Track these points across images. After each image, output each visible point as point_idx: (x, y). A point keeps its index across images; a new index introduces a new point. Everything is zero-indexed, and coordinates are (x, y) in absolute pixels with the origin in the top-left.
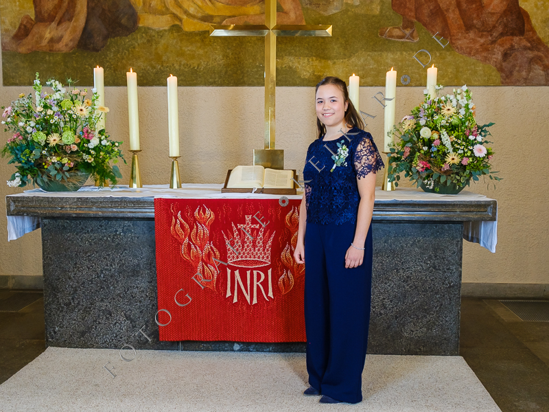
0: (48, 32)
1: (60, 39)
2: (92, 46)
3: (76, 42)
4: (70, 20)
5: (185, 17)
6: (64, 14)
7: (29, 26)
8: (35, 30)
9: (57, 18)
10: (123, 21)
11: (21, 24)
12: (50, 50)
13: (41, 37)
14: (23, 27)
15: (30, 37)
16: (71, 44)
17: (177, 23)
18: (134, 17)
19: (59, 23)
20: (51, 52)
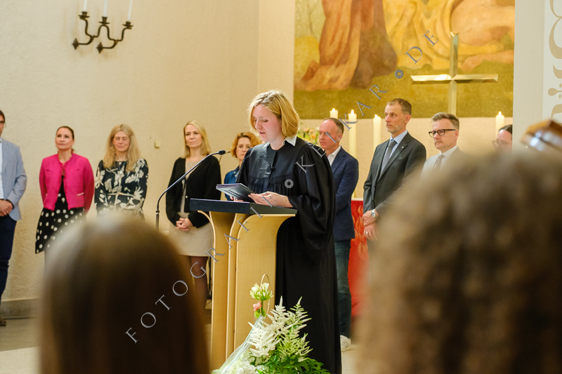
0: (328, 73)
1: (337, 78)
2: (361, 84)
3: (349, 82)
4: (345, 63)
5: (434, 57)
6: (341, 58)
7: (315, 69)
8: (319, 72)
9: (336, 62)
10: (386, 62)
11: (309, 68)
12: (330, 89)
13: (323, 78)
14: (310, 70)
15: (315, 78)
16: (345, 83)
17: (429, 62)
18: (394, 59)
19: (337, 66)
20: (330, 90)
